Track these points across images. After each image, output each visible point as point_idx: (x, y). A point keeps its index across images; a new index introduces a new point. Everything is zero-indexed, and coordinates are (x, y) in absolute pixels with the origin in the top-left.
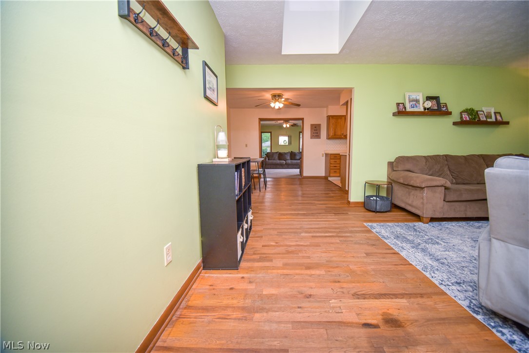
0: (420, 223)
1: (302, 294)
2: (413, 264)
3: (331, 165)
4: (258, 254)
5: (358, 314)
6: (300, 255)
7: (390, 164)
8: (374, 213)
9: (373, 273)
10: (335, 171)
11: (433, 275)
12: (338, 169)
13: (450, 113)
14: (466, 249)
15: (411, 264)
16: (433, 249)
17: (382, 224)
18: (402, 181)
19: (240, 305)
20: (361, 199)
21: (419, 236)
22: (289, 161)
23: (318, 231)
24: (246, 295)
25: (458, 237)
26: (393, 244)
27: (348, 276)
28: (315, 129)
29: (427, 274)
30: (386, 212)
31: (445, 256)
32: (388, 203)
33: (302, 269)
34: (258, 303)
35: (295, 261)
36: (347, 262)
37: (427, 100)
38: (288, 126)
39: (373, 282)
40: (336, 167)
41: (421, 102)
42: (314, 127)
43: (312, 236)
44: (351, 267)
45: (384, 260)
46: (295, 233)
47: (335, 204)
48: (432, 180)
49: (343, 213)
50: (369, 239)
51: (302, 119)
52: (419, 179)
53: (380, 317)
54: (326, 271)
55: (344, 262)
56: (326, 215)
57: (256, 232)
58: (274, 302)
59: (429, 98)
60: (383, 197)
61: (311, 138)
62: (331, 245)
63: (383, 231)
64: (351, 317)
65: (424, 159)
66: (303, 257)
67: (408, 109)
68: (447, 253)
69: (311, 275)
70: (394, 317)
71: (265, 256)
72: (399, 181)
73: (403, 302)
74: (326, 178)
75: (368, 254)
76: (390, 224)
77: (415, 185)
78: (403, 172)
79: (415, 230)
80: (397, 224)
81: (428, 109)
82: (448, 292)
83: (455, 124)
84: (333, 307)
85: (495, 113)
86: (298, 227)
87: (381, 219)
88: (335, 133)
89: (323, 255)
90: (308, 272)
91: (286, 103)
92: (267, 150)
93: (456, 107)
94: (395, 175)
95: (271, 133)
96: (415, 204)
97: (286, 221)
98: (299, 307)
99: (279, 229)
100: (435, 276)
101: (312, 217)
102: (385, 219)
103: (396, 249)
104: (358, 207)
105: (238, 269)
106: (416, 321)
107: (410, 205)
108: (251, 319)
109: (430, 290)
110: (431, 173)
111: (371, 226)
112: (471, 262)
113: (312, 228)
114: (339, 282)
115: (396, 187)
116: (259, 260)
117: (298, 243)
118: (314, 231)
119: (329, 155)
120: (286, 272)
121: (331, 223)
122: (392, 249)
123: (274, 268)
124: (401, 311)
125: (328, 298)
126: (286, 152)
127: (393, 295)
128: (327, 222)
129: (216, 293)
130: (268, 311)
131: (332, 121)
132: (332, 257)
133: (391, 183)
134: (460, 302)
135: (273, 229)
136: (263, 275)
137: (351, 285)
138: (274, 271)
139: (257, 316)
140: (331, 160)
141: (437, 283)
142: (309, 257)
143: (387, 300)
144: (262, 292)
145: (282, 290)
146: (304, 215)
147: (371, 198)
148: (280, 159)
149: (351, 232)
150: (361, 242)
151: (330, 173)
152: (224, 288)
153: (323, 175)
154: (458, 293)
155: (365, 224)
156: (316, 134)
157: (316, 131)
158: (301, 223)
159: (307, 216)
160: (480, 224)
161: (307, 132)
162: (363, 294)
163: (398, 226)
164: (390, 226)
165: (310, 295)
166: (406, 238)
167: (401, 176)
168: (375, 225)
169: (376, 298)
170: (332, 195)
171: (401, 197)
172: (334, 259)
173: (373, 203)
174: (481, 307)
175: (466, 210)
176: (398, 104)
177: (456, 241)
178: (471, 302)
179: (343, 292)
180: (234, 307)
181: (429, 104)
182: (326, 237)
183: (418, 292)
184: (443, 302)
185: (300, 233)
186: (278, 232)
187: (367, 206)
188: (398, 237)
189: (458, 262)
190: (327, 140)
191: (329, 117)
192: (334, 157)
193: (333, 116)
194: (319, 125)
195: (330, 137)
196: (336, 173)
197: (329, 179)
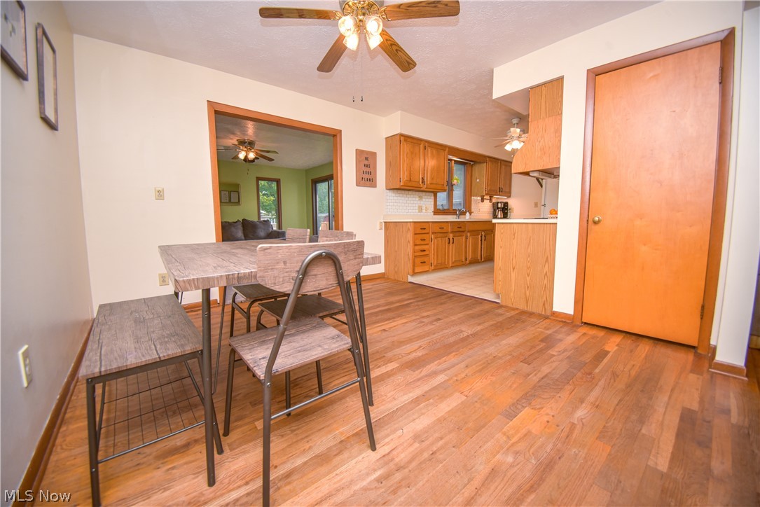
3: (417, 248)
10: (422, 259)
12: (427, 256)
28: (366, 162)
40: (424, 251)
42: (363, 157)
61: (358, 184)
88: (410, 175)
119: (411, 226)
131: (406, 147)
140: (415, 237)
151: (414, 266)
156: (367, 176)
190: (388, 191)
191: (398, 138)
192: (421, 229)
193: (407, 138)
194: (374, 154)
195: (402, 184)
196: (424, 264)
197: (411, 279)
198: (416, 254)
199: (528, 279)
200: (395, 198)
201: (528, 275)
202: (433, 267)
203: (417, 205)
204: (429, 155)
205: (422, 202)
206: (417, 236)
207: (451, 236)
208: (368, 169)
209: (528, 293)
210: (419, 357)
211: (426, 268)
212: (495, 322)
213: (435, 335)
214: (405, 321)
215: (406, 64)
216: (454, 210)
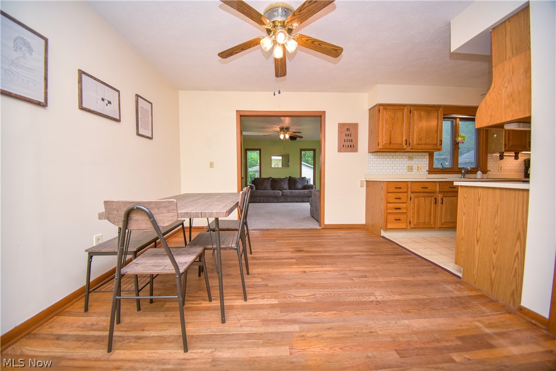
3: (389, 205)
10: (397, 217)
12: (404, 214)
22: (288, 192)
28: (348, 133)
38: (287, 136)
40: (399, 209)
42: (345, 129)
51: (322, 115)
61: (340, 151)
74: (370, 230)
88: (390, 139)
92: (255, 174)
95: (260, 150)
126: (282, 178)
131: (385, 115)
148: (273, 188)
151: (386, 222)
156: (349, 143)
190: (370, 154)
191: (377, 107)
192: (397, 188)
193: (386, 106)
194: (356, 126)
195: (380, 147)
196: (399, 221)
197: (383, 234)
198: (389, 211)
199: (494, 256)
200: (376, 160)
201: (495, 252)
202: (412, 225)
203: (406, 165)
204: (416, 117)
205: (412, 162)
206: (390, 194)
207: (440, 196)
208: (349, 138)
209: (493, 273)
210: (301, 303)
211: (403, 226)
212: (425, 297)
213: (342, 290)
214: (331, 269)
215: (334, 52)
216: (459, 168)
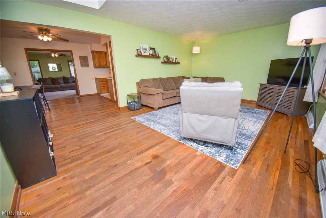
0: (154, 111)
1: (111, 166)
2: (156, 130)
3: (101, 86)
4: (68, 159)
5: (142, 161)
6: (101, 147)
7: (138, 84)
8: (134, 111)
9: (142, 140)
10: (104, 89)
11: (164, 132)
12: (106, 88)
13: (160, 57)
14: (172, 118)
15: (156, 131)
16: (162, 121)
17: (139, 116)
18: (144, 92)
19: (72, 194)
20: (126, 105)
21: (155, 117)
22: (63, 85)
23: (107, 129)
24: (73, 186)
25: (169, 114)
26: (147, 124)
27: (132, 147)
29: (162, 133)
30: (139, 109)
31: (166, 123)
32: (139, 105)
33: (105, 154)
34: (85, 186)
35: (99, 152)
36: (128, 140)
37: (150, 50)
38: (56, 55)
39: (144, 144)
40: (104, 86)
41: (148, 50)
42: (82, 58)
43: (104, 134)
44: (131, 142)
45: (145, 133)
46: (91, 135)
47: (111, 111)
48: (157, 91)
49: (118, 115)
50: (136, 125)
51: (71, 52)
52: (152, 90)
53: (151, 157)
54: (120, 149)
55: (127, 141)
56: (107, 118)
57: (58, 145)
58: (96, 180)
59: (151, 49)
60: (136, 102)
62: (118, 135)
63: (141, 119)
64: (140, 164)
65: (152, 80)
66: (103, 147)
67: (143, 54)
68: (167, 121)
69: (112, 155)
70: (156, 155)
71: (75, 158)
72: (143, 92)
73: (157, 147)
74: (98, 95)
75: (137, 133)
76: (143, 115)
77: (151, 94)
78: (144, 88)
79: (153, 115)
80: (145, 114)
81: (151, 54)
82: (170, 137)
83: (162, 63)
84: (130, 164)
85: (175, 58)
86: (92, 131)
87: (138, 113)
88: (100, 63)
89: (115, 141)
90: (110, 154)
91: (54, 37)
93: (162, 55)
94: (141, 90)
95: (38, 61)
96: (151, 103)
97: (80, 130)
98: (112, 174)
99: (77, 137)
100: (165, 132)
101: (100, 122)
102: (140, 113)
103: (148, 126)
104: (125, 109)
105: (57, 175)
106: (164, 152)
107: (149, 104)
108: (85, 196)
109: (165, 138)
110: (155, 87)
111: (135, 118)
112: (174, 122)
113: (102, 129)
114: (128, 151)
115: (142, 95)
116: (71, 163)
117: (96, 141)
118: (104, 130)
119: (99, 79)
120: (95, 160)
121: (113, 122)
122: (147, 126)
123: (86, 162)
124: (157, 151)
125: (126, 161)
126: (58, 77)
127: (153, 146)
128: (111, 123)
129: (47, 198)
130: (94, 186)
132: (120, 141)
133: (140, 94)
134: (175, 139)
135: (73, 138)
136: (80, 169)
137: (134, 150)
138: (87, 163)
139: (88, 192)
140: (100, 82)
141: (166, 134)
142: (107, 146)
143: (151, 149)
144: (85, 178)
145: (98, 171)
146: (92, 122)
147: (131, 104)
148: (53, 83)
149: (126, 124)
150: (132, 128)
151: (101, 91)
152: (52, 191)
153: (96, 92)
154: (173, 136)
155: (131, 118)
156: (85, 64)
157: (84, 61)
158: (93, 128)
159: (95, 122)
160: (174, 106)
161: (77, 62)
162: (141, 152)
163: (146, 115)
164: (143, 116)
165: (116, 165)
166: (151, 120)
167: (144, 90)
168: (136, 117)
169: (147, 151)
170: (107, 105)
171: (146, 101)
172: (122, 141)
173: (133, 106)
174: (181, 137)
175: (169, 102)
176: (137, 50)
177: (168, 116)
178: (178, 137)
179: (132, 155)
180: (68, 197)
181: (151, 52)
182: (113, 131)
183: (161, 141)
184: (170, 141)
185: (95, 134)
186: (77, 139)
187: (129, 108)
188: (147, 120)
189: (171, 124)
191: (93, 52)
192: (102, 80)
193: (96, 52)
194: (87, 57)
195: (96, 66)
197: (101, 95)
198: (101, 87)
203: (109, 72)
